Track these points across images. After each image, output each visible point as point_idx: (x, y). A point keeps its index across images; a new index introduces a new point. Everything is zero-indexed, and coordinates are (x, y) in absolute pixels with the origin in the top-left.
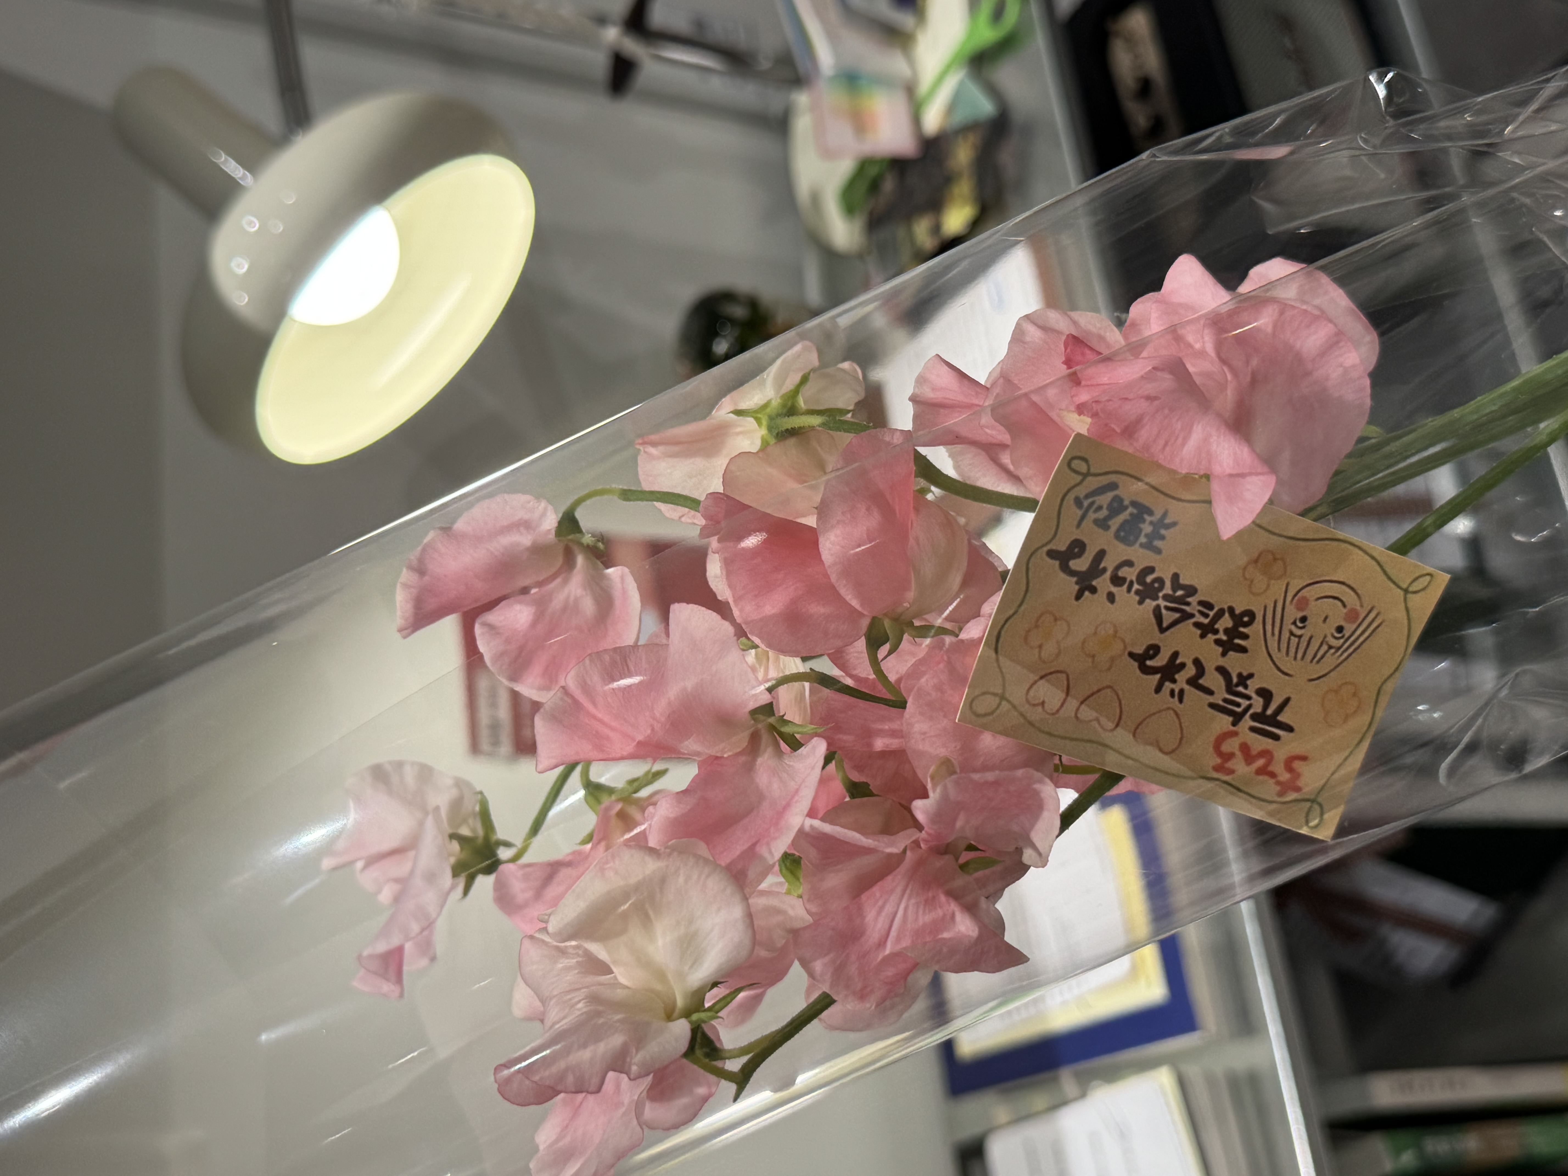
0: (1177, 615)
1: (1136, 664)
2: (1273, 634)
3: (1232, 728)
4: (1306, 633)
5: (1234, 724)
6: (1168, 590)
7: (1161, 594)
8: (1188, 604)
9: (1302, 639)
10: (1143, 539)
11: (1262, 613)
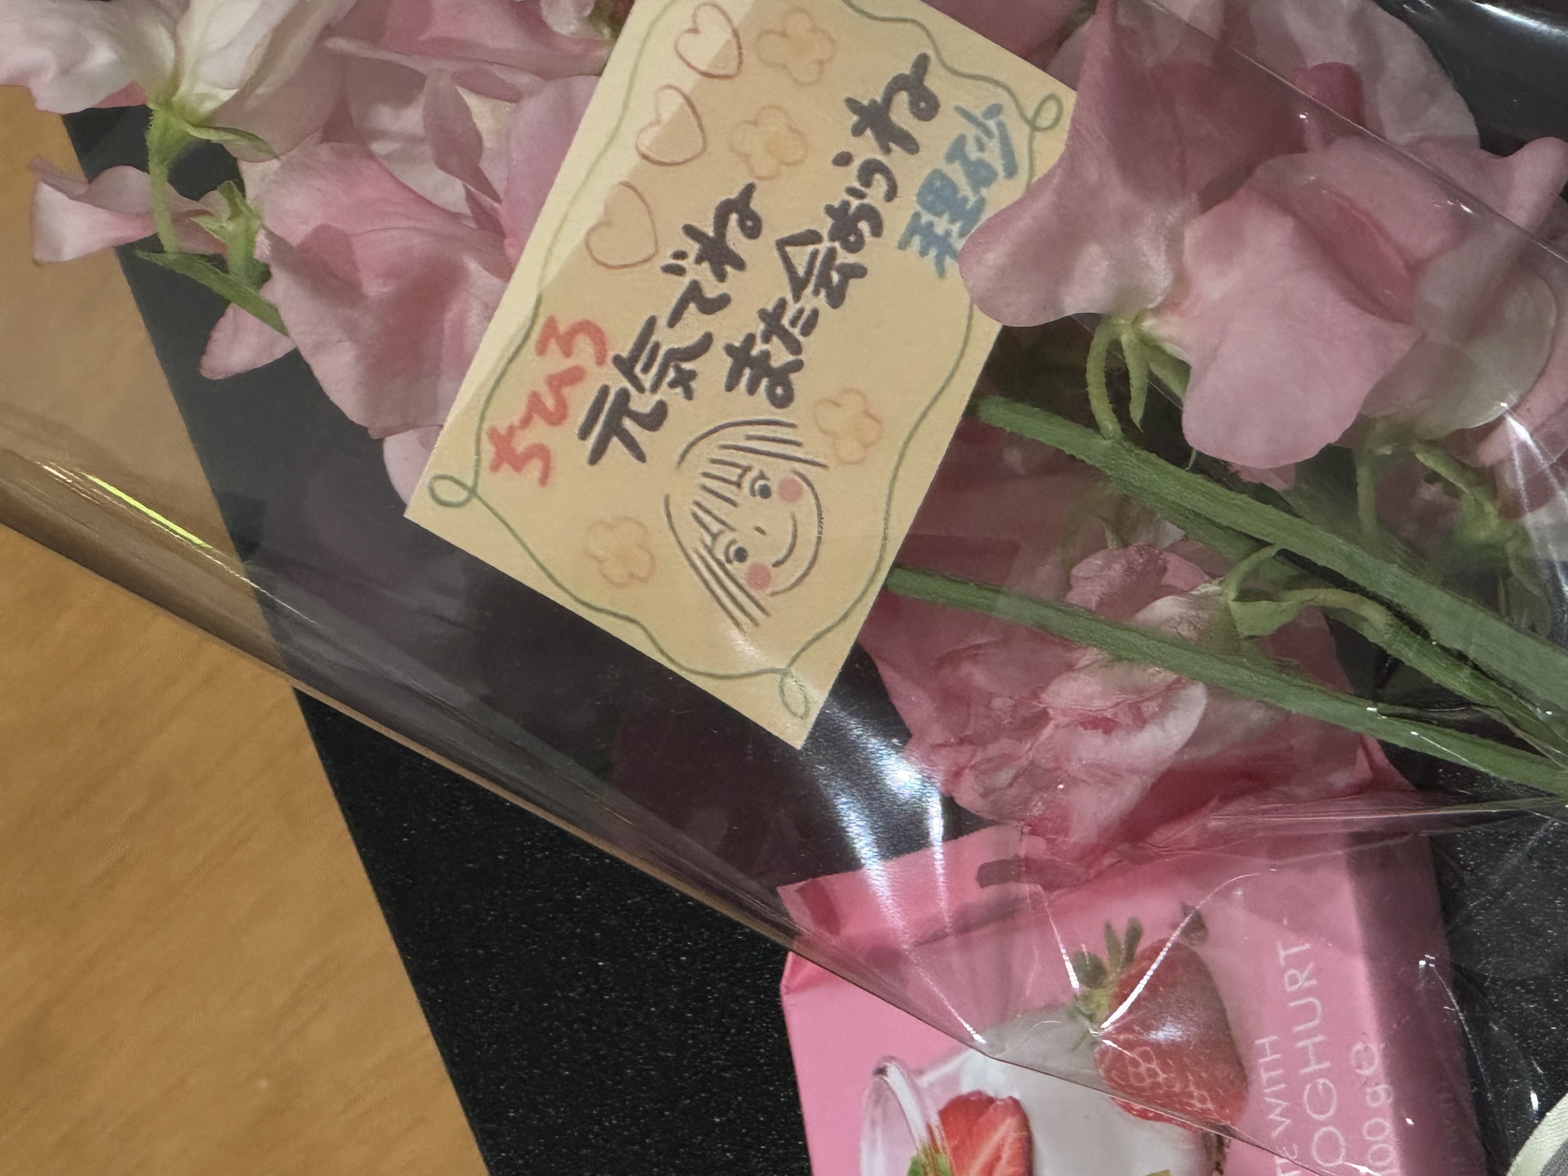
0: (801, 271)
1: (733, 196)
2: (749, 438)
3: (611, 354)
4: (742, 495)
5: (618, 361)
6: (844, 258)
7: (837, 245)
8: (816, 293)
9: (733, 488)
10: (926, 217)
11: (785, 420)
